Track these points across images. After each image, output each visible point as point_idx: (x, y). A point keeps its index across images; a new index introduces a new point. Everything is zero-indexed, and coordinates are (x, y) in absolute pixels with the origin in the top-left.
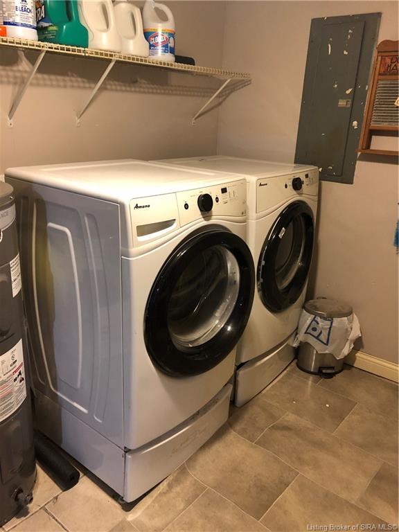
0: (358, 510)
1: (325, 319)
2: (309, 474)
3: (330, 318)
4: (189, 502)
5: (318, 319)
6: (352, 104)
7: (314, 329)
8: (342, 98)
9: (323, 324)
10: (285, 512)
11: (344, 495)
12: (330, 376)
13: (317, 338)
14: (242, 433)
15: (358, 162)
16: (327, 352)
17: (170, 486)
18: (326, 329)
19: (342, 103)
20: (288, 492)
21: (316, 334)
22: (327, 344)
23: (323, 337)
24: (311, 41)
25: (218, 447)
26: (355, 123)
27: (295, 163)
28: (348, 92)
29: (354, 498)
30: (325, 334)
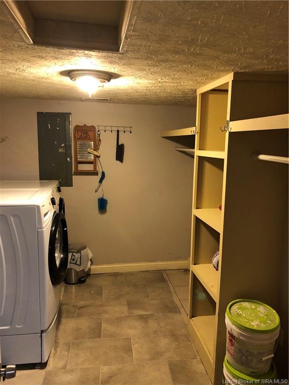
0: (130, 316)
1: (77, 252)
2: (106, 316)
3: (79, 251)
4: (68, 351)
5: (75, 254)
6: (66, 150)
7: (74, 260)
8: (60, 148)
9: (77, 256)
10: (108, 330)
11: (123, 315)
12: (84, 281)
13: (75, 264)
14: (67, 317)
15: (73, 176)
16: (81, 269)
17: (55, 350)
18: (78, 258)
19: (60, 150)
20: (103, 325)
21: (74, 262)
22: (80, 265)
23: (78, 263)
24: (38, 122)
25: (62, 327)
26: (68, 159)
27: (40, 180)
28: (62, 145)
29: (126, 314)
30: (79, 260)
